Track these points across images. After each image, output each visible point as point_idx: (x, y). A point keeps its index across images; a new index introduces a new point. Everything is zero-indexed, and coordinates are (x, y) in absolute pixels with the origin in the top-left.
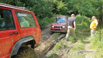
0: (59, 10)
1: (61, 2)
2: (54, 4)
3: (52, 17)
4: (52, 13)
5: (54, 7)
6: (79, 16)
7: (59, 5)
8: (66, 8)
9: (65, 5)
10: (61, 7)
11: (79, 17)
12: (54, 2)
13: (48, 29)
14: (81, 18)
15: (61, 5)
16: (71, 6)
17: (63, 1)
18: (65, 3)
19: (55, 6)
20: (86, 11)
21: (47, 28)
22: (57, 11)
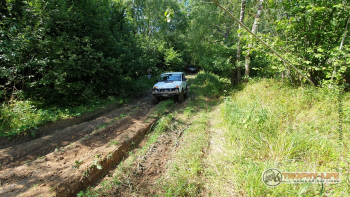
0: (168, 63)
1: (171, 49)
2: (159, 54)
3: (156, 75)
5: (159, 59)
6: (202, 72)
7: (168, 55)
8: (181, 60)
9: (178, 55)
10: (172, 59)
12: (160, 50)
14: (206, 76)
15: (171, 55)
17: (175, 49)
18: (178, 52)
19: (162, 57)
21: (146, 96)
22: (165, 65)
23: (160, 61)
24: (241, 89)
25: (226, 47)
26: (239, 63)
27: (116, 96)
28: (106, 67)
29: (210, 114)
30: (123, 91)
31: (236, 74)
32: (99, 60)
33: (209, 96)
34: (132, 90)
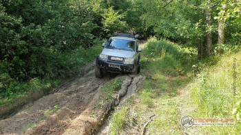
0: (107, 28)
1: (111, 9)
2: (95, 15)
3: (91, 45)
4: (92, 36)
5: (94, 22)
6: (153, 39)
7: (107, 17)
8: (124, 23)
9: (120, 16)
10: (112, 22)
11: (155, 44)
12: (94, 10)
13: (85, 76)
14: (161, 45)
15: (111, 17)
16: (133, 18)
18: (120, 13)
19: (98, 20)
20: (172, 30)
21: (83, 75)
22: (103, 31)
23: (96, 26)
24: (214, 63)
25: (192, 6)
27: (41, 77)
29: (177, 99)
30: (50, 70)
31: (205, 43)
32: (17, 28)
33: (169, 73)
34: (62, 68)
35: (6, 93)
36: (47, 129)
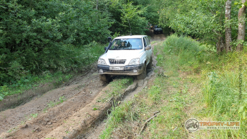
0: (125, 24)
7: (126, 12)
8: (143, 20)
9: (139, 12)
10: (131, 18)
14: (179, 42)
15: (130, 13)
17: (135, 4)
18: (139, 9)
21: (95, 71)
26: (228, 22)
28: (39, 31)
31: (223, 39)
33: (185, 71)
34: (76, 63)
35: (17, 85)
36: (48, 120)
